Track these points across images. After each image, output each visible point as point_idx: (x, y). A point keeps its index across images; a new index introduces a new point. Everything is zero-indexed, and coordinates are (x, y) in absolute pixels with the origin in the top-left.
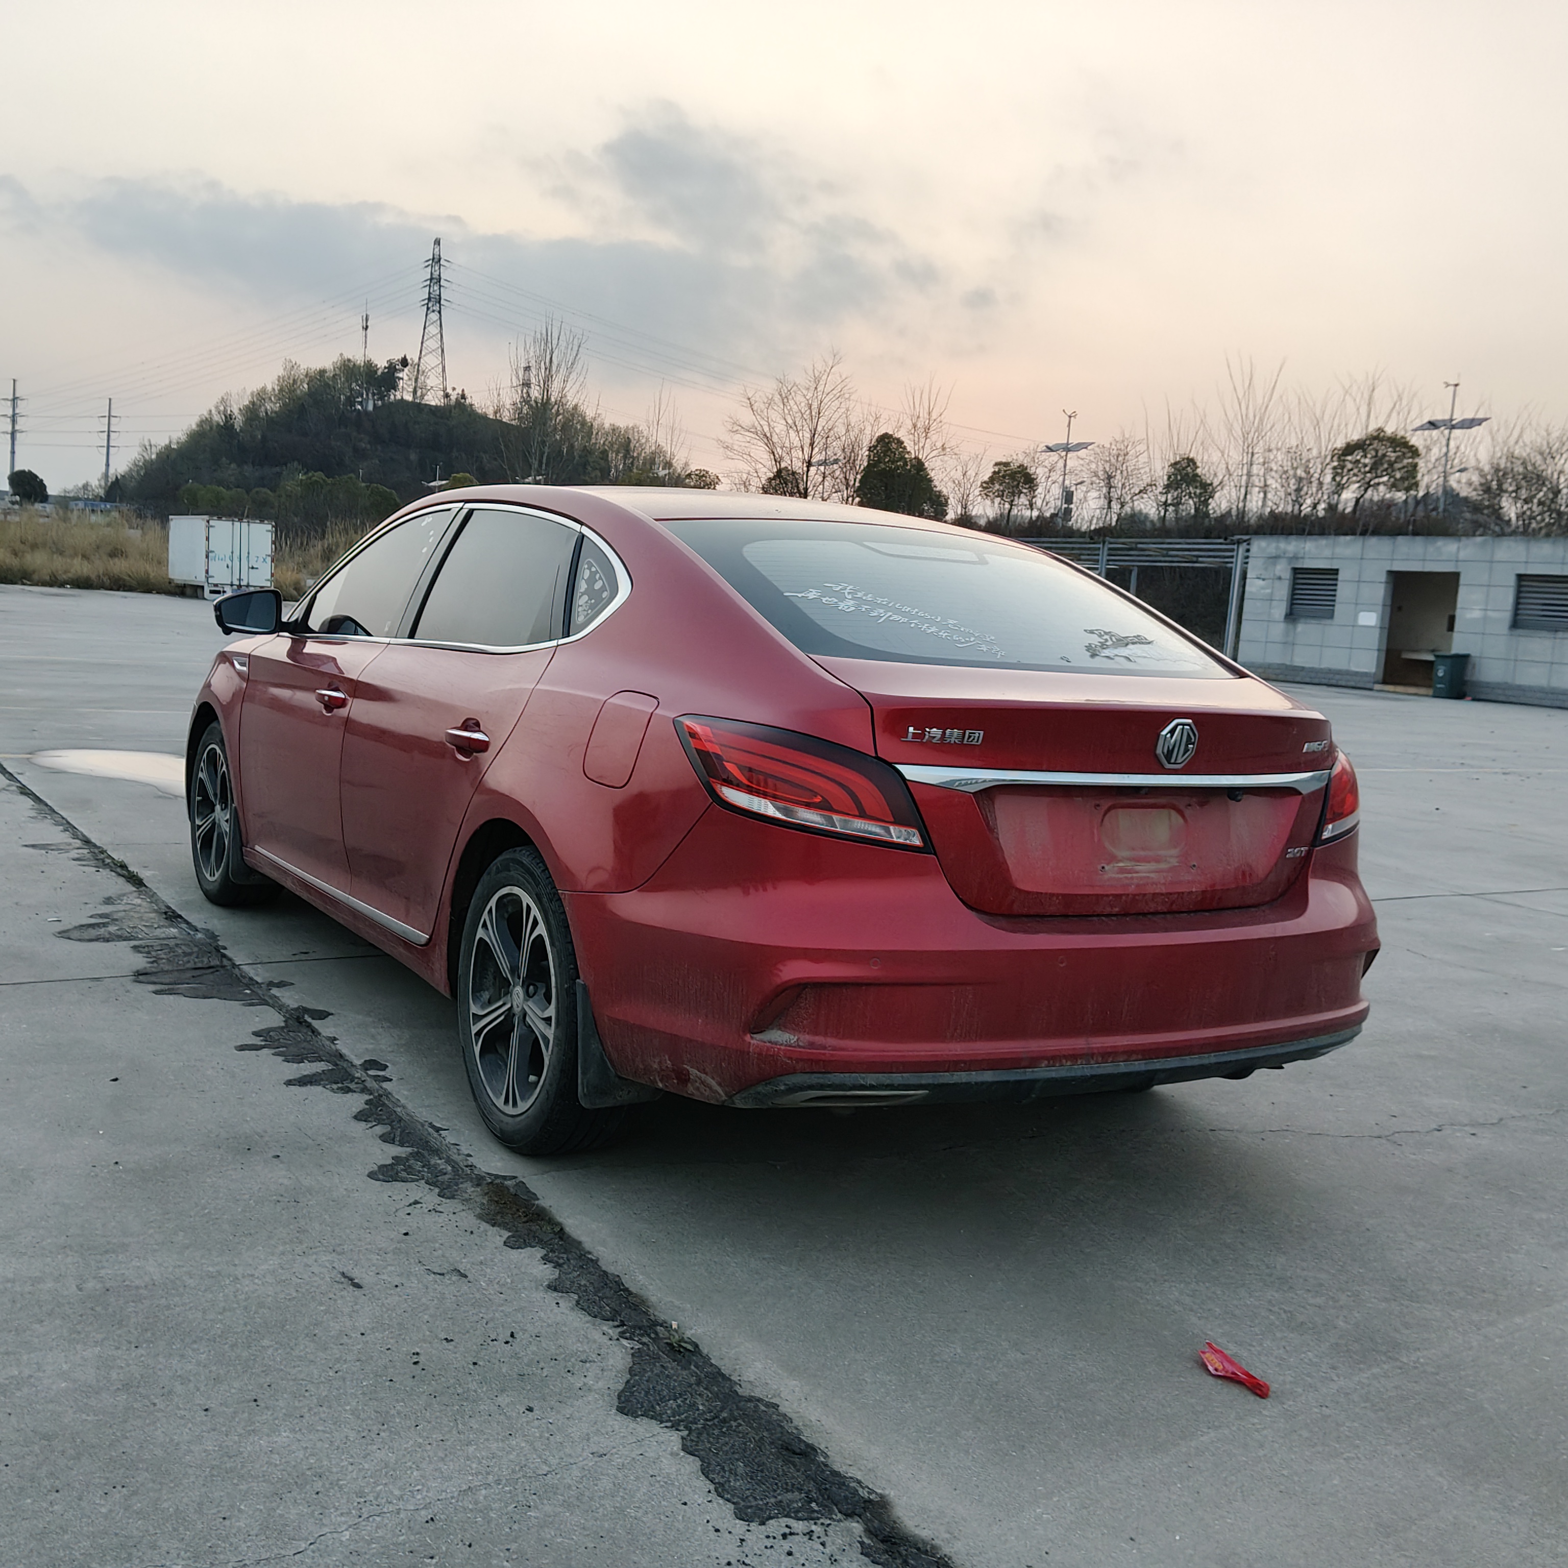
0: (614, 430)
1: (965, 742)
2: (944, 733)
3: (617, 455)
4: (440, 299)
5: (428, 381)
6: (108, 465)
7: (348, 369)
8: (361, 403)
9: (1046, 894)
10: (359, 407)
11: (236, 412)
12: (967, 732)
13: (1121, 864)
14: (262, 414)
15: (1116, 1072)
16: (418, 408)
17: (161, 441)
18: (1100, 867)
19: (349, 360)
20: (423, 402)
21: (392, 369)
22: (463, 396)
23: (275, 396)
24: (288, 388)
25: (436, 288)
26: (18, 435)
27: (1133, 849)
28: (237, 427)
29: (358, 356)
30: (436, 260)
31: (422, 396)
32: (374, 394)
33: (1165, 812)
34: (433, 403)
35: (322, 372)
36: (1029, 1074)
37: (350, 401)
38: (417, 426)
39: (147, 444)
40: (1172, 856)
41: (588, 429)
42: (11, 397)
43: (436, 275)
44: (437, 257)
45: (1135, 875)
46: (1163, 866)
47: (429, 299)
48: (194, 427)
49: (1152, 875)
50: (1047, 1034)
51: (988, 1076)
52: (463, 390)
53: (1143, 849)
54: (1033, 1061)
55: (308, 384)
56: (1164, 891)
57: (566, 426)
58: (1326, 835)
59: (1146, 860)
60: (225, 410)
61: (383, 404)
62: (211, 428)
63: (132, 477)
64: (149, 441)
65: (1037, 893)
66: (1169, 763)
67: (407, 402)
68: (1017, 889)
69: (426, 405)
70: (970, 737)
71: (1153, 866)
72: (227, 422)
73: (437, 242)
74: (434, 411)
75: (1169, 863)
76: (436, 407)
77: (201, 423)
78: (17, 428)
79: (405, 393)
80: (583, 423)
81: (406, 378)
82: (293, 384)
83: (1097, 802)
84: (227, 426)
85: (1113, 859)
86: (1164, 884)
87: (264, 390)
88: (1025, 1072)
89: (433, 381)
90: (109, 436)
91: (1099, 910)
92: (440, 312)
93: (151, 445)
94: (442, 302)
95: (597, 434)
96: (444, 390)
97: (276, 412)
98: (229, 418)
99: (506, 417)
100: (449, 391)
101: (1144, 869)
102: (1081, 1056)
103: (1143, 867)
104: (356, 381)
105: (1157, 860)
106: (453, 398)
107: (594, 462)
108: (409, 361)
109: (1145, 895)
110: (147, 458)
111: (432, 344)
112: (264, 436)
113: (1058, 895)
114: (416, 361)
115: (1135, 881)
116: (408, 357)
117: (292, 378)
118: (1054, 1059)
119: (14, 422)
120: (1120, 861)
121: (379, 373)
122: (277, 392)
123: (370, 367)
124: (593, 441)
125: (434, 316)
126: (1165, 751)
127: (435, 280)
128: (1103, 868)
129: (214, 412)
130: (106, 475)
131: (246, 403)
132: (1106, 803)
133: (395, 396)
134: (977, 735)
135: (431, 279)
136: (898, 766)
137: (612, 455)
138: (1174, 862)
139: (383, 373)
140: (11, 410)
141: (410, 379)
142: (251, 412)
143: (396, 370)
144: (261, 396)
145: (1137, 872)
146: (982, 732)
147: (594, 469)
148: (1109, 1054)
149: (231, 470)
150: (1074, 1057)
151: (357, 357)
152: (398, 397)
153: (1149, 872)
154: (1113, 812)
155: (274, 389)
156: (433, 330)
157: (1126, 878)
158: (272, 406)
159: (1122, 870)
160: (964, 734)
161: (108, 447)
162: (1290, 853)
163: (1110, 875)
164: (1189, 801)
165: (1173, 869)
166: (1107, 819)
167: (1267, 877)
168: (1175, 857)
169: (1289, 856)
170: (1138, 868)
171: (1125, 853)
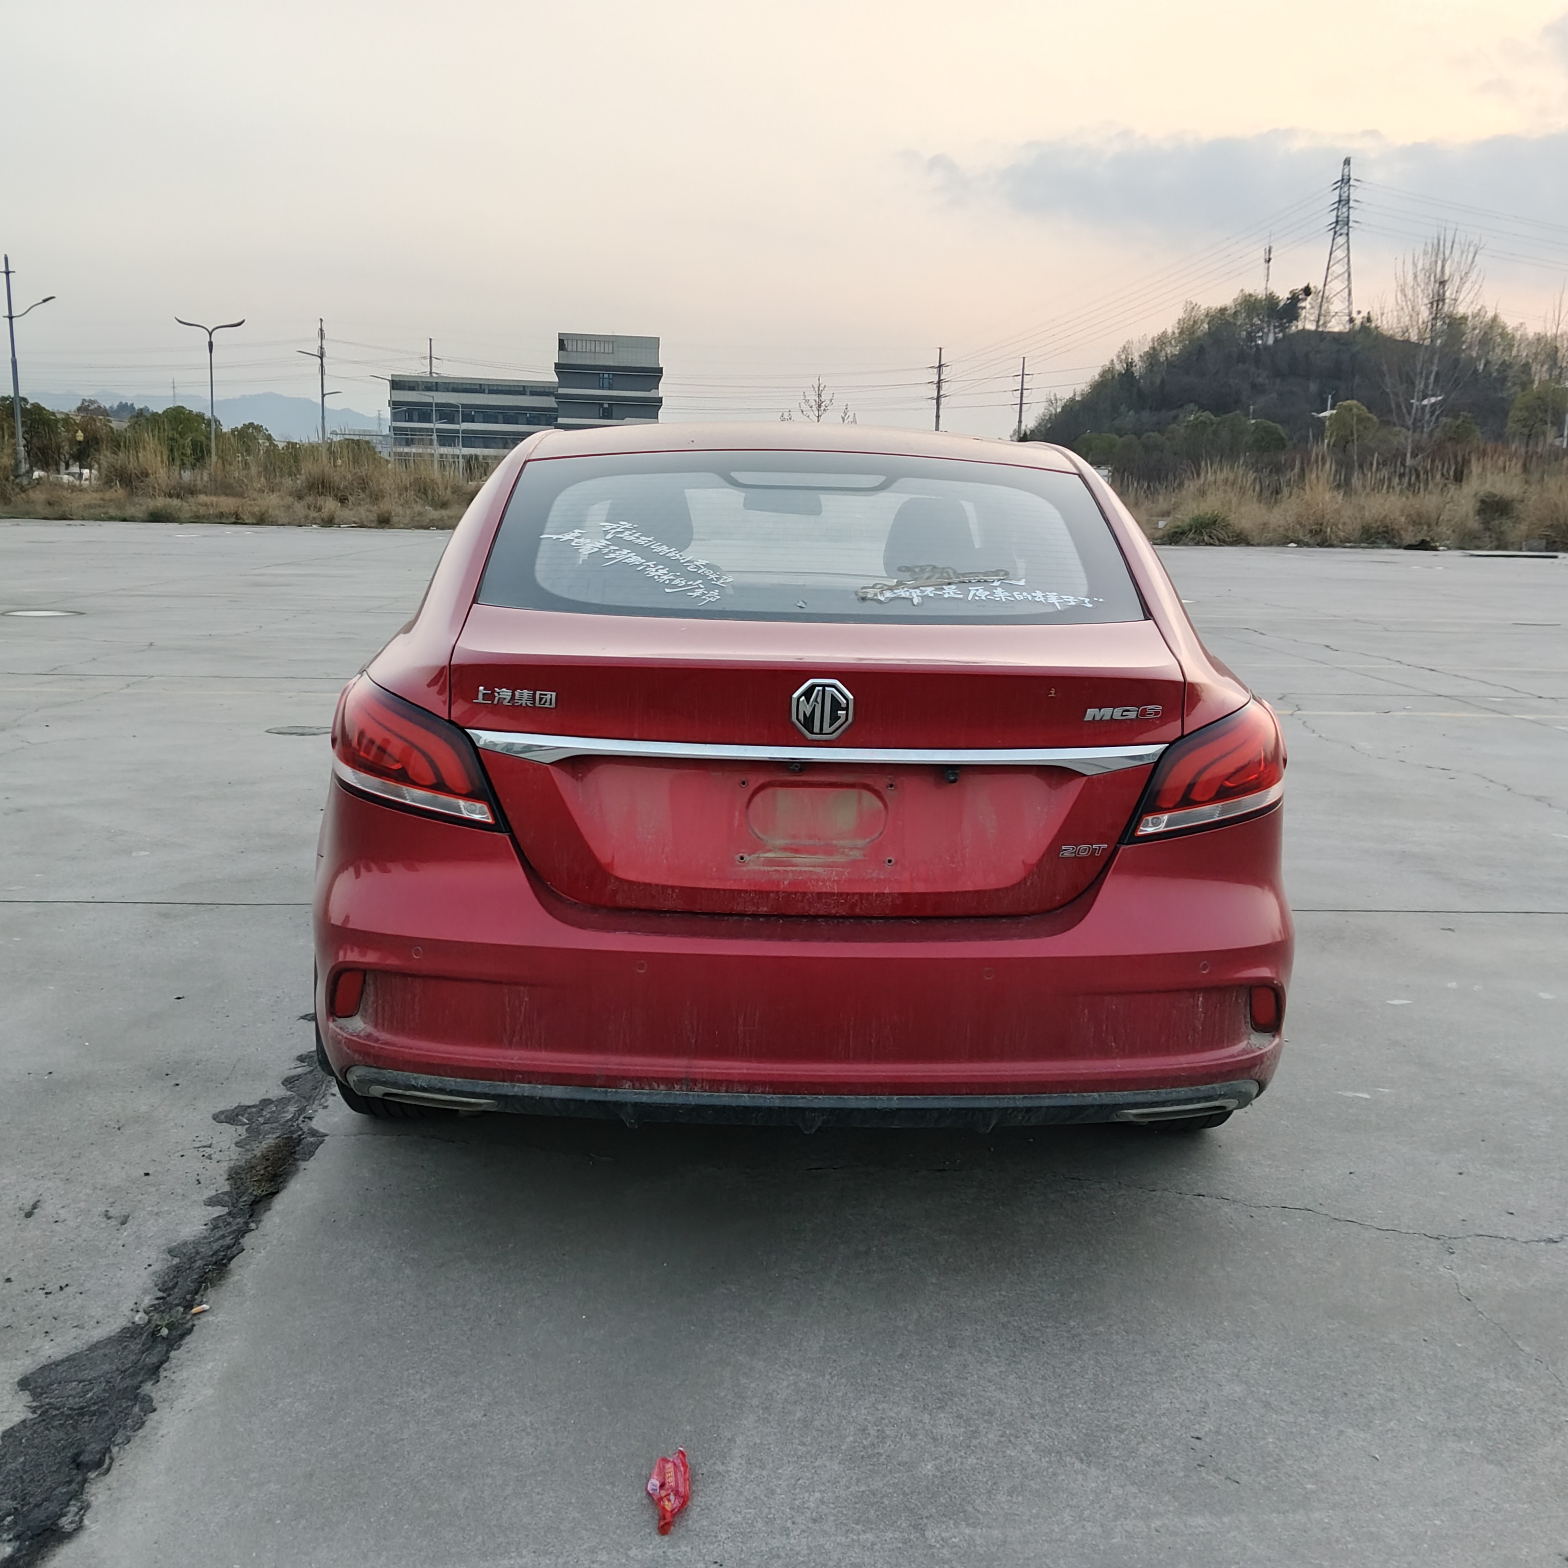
0: (1538, 339)
1: (537, 704)
2: (513, 695)
3: (1542, 366)
4: (1348, 221)
5: (1331, 307)
6: (1020, 422)
7: (1250, 305)
8: (1261, 338)
9: (657, 885)
10: (1260, 342)
11: (1136, 359)
12: (538, 693)
13: (768, 855)
14: (1162, 359)
15: (734, 1104)
16: (1320, 336)
17: (1065, 394)
18: (738, 857)
19: (1250, 295)
20: (1327, 330)
21: (1295, 299)
22: (1369, 319)
23: (1175, 338)
24: (1187, 330)
25: (1345, 210)
26: (943, 399)
27: (794, 837)
28: (1137, 374)
29: (1258, 289)
30: (1345, 181)
31: (1325, 324)
32: (1275, 327)
33: (852, 793)
34: (1336, 329)
35: (1223, 310)
36: (612, 1095)
37: (1251, 337)
38: (1318, 356)
39: (1053, 399)
40: (852, 847)
41: (1508, 340)
42: (937, 365)
43: (1344, 196)
44: (1346, 177)
45: (789, 868)
46: (838, 859)
47: (1337, 222)
48: (1097, 377)
49: (818, 870)
50: (632, 1049)
51: (557, 1092)
52: (1369, 313)
53: (811, 837)
54: (613, 1081)
55: (1208, 323)
57: (1485, 341)
58: (1145, 830)
60: (1127, 358)
61: (1284, 336)
62: (1113, 377)
63: (1040, 431)
64: (1055, 395)
65: (645, 884)
66: (812, 733)
67: (1309, 332)
68: (617, 878)
69: (1329, 333)
70: (541, 699)
71: (821, 858)
72: (1127, 370)
73: (1347, 162)
74: (1337, 338)
75: (847, 855)
76: (1340, 333)
77: (1103, 375)
78: (942, 393)
79: (1307, 322)
80: (1504, 335)
81: (1308, 306)
82: (1193, 325)
83: (744, 779)
84: (1128, 374)
85: (760, 847)
86: (838, 882)
87: (1164, 334)
88: (606, 1092)
89: (1337, 305)
90: (1022, 394)
91: (739, 908)
92: (1347, 234)
93: (1056, 399)
94: (1351, 224)
95: (1519, 345)
96: (1350, 314)
97: (1175, 355)
98: (1130, 365)
99: (1414, 338)
100: (1354, 315)
101: (805, 862)
102: (679, 1081)
103: (803, 860)
104: (1258, 315)
105: (829, 850)
106: (1358, 322)
107: (1514, 376)
108: (1313, 289)
110: (1054, 412)
111: (1338, 269)
112: (1163, 382)
113: (673, 888)
114: (1320, 287)
116: (1311, 286)
117: (1192, 319)
118: (639, 1080)
119: (939, 388)
120: (770, 851)
121: (1282, 304)
122: (1177, 335)
123: (1271, 300)
124: (1514, 353)
125: (1341, 240)
126: (801, 717)
127: (1344, 202)
128: (742, 858)
129: (1115, 361)
130: (1019, 431)
131: (1147, 349)
133: (1297, 327)
134: (548, 697)
135: (1340, 201)
136: (468, 731)
137: (1535, 367)
138: (857, 855)
139: (1285, 304)
140: (937, 377)
141: (1312, 307)
142: (1152, 356)
143: (1299, 300)
144: (1162, 340)
145: (793, 866)
146: (554, 694)
147: (1514, 384)
148: (721, 1082)
149: (1129, 418)
150: (669, 1081)
151: (1258, 291)
152: (1300, 327)
153: (814, 866)
154: (769, 791)
155: (1174, 333)
156: (1340, 254)
157: (775, 871)
158: (1173, 350)
159: (770, 862)
160: (534, 695)
161: (1021, 404)
162: (1068, 851)
163: (752, 867)
164: (887, 780)
165: (854, 863)
166: (758, 799)
167: (1024, 880)
168: (861, 849)
169: (1066, 854)
170: (795, 860)
171: (781, 842)
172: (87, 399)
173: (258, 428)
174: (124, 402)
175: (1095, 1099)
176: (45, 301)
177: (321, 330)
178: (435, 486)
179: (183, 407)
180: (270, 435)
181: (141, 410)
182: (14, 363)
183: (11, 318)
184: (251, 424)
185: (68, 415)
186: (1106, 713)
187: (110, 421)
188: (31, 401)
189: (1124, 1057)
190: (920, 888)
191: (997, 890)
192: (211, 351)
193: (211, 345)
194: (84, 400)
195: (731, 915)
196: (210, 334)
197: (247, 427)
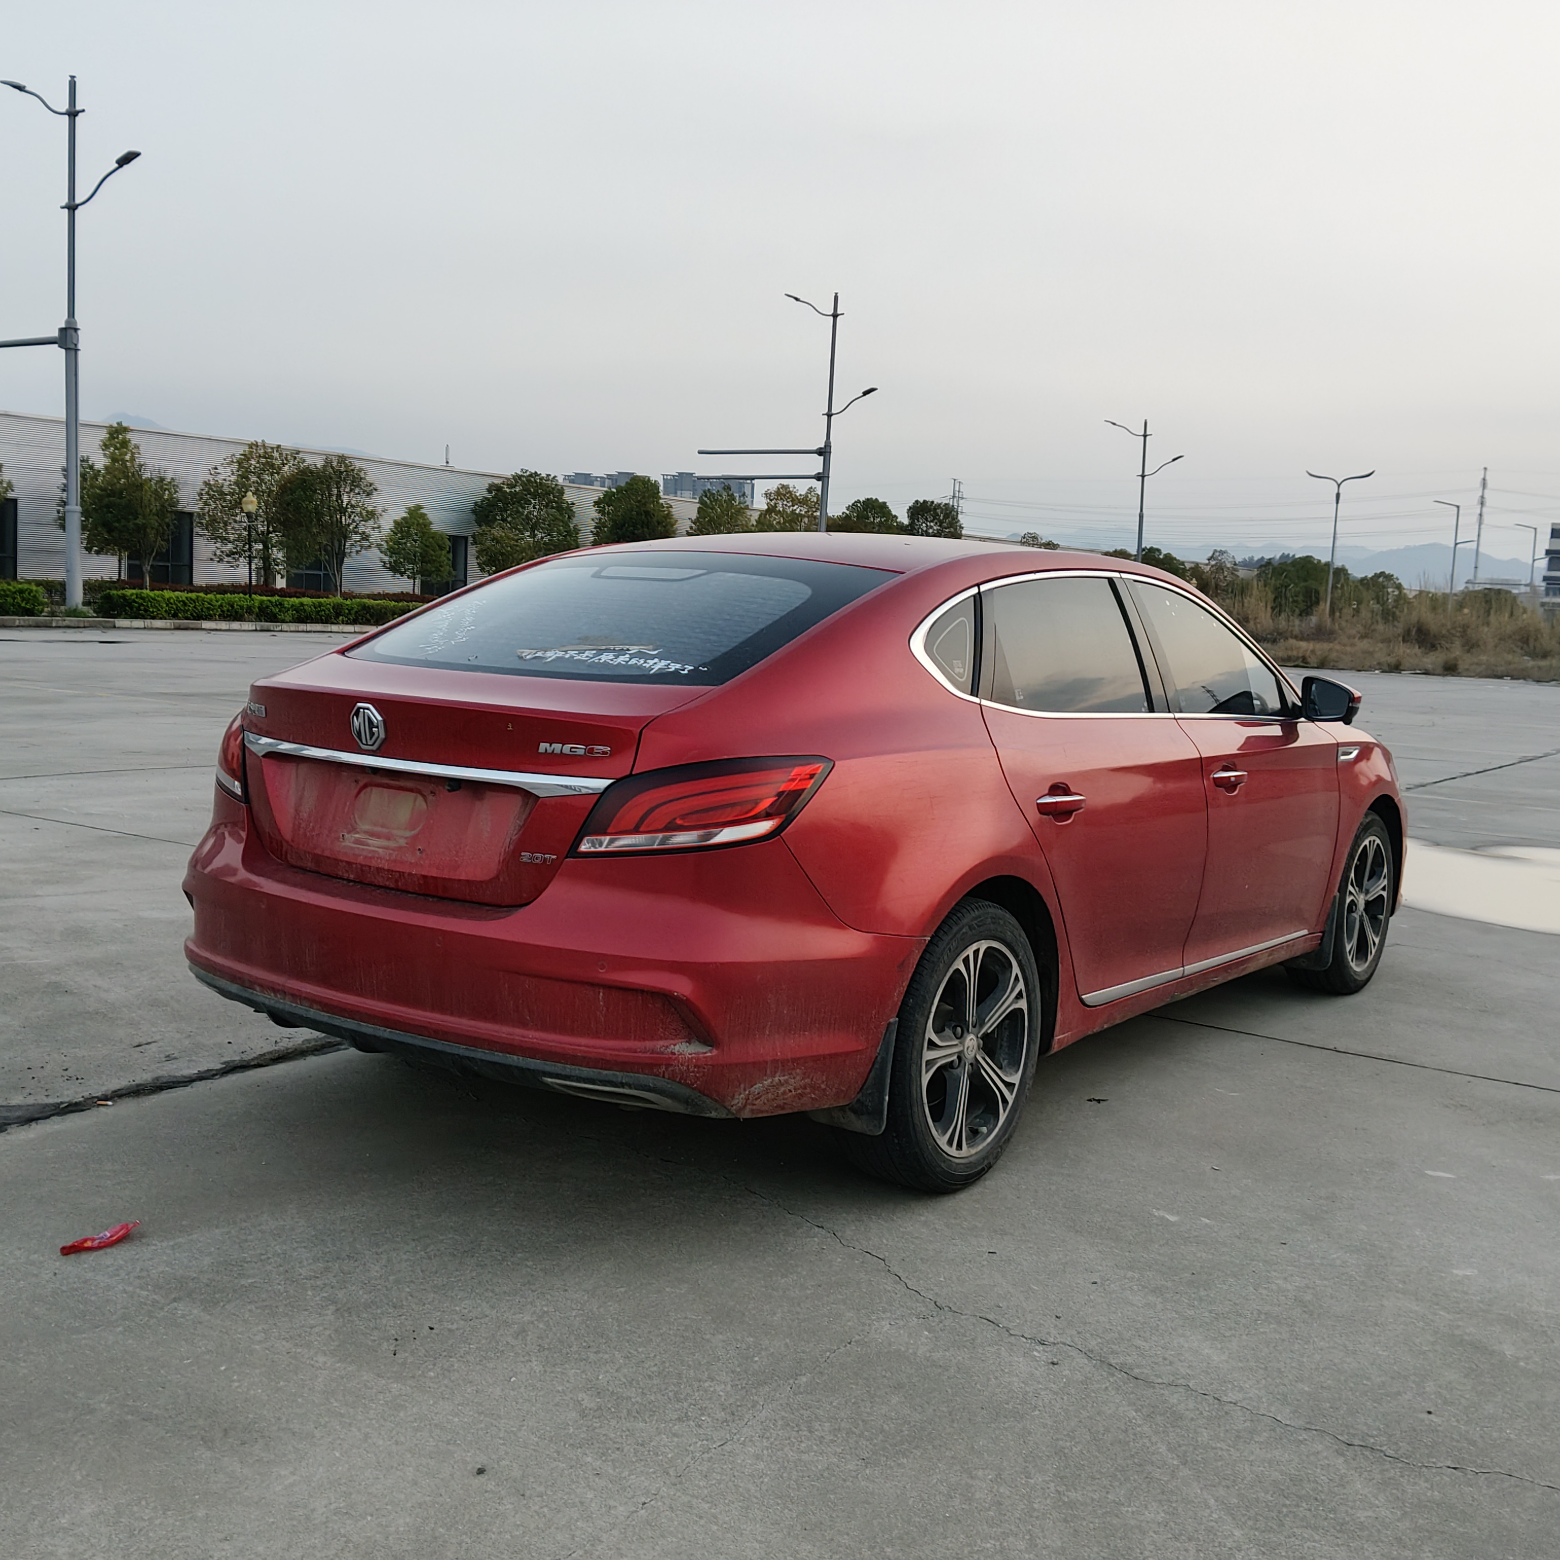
1: (260, 714)
9: (302, 850)
13: (357, 836)
18: (341, 835)
27: (374, 825)
33: (412, 795)
40: (402, 836)
45: (366, 847)
46: (391, 844)
49: (380, 850)
53: (382, 826)
56: (386, 867)
58: (584, 847)
59: (378, 836)
66: (362, 744)
70: (261, 711)
71: (383, 842)
75: (398, 842)
83: (358, 779)
85: (353, 830)
86: (388, 861)
91: (339, 873)
101: (375, 844)
103: (374, 842)
105: (388, 838)
109: (370, 867)
113: (309, 853)
115: (365, 853)
120: (358, 833)
126: (355, 731)
128: (344, 836)
132: (363, 781)
138: (402, 842)
145: (369, 846)
153: (379, 848)
154: (369, 790)
157: (358, 848)
159: (357, 841)
162: (526, 856)
163: (347, 843)
164: (432, 787)
165: (400, 848)
166: (362, 794)
167: (497, 877)
168: (406, 838)
169: (525, 860)
170: (370, 842)
171: (366, 827)
172: (1218, 549)
173: (1389, 577)
174: (1286, 553)
175: (513, 1060)
176: (1174, 460)
177: (1484, 479)
178: (1539, 636)
179: (1311, 557)
180: (1400, 584)
181: (1270, 559)
182: (1141, 517)
183: (1143, 476)
184: (1382, 573)
185: (1197, 564)
186: (557, 747)
187: (1237, 570)
188: (1164, 552)
189: (537, 1030)
190: (434, 873)
191: (481, 882)
192: (1337, 502)
193: (1338, 495)
194: (1215, 551)
195: (337, 878)
196: (1339, 485)
197: (1377, 576)
